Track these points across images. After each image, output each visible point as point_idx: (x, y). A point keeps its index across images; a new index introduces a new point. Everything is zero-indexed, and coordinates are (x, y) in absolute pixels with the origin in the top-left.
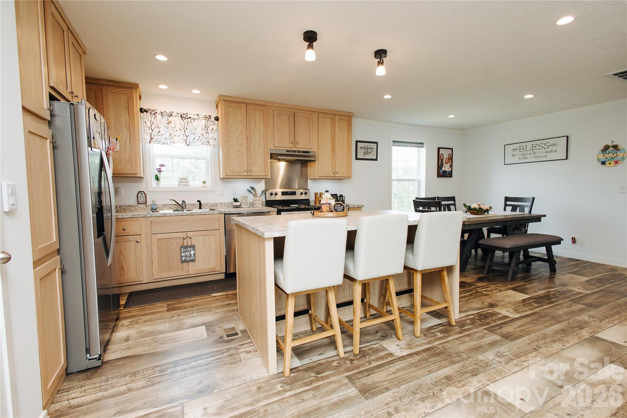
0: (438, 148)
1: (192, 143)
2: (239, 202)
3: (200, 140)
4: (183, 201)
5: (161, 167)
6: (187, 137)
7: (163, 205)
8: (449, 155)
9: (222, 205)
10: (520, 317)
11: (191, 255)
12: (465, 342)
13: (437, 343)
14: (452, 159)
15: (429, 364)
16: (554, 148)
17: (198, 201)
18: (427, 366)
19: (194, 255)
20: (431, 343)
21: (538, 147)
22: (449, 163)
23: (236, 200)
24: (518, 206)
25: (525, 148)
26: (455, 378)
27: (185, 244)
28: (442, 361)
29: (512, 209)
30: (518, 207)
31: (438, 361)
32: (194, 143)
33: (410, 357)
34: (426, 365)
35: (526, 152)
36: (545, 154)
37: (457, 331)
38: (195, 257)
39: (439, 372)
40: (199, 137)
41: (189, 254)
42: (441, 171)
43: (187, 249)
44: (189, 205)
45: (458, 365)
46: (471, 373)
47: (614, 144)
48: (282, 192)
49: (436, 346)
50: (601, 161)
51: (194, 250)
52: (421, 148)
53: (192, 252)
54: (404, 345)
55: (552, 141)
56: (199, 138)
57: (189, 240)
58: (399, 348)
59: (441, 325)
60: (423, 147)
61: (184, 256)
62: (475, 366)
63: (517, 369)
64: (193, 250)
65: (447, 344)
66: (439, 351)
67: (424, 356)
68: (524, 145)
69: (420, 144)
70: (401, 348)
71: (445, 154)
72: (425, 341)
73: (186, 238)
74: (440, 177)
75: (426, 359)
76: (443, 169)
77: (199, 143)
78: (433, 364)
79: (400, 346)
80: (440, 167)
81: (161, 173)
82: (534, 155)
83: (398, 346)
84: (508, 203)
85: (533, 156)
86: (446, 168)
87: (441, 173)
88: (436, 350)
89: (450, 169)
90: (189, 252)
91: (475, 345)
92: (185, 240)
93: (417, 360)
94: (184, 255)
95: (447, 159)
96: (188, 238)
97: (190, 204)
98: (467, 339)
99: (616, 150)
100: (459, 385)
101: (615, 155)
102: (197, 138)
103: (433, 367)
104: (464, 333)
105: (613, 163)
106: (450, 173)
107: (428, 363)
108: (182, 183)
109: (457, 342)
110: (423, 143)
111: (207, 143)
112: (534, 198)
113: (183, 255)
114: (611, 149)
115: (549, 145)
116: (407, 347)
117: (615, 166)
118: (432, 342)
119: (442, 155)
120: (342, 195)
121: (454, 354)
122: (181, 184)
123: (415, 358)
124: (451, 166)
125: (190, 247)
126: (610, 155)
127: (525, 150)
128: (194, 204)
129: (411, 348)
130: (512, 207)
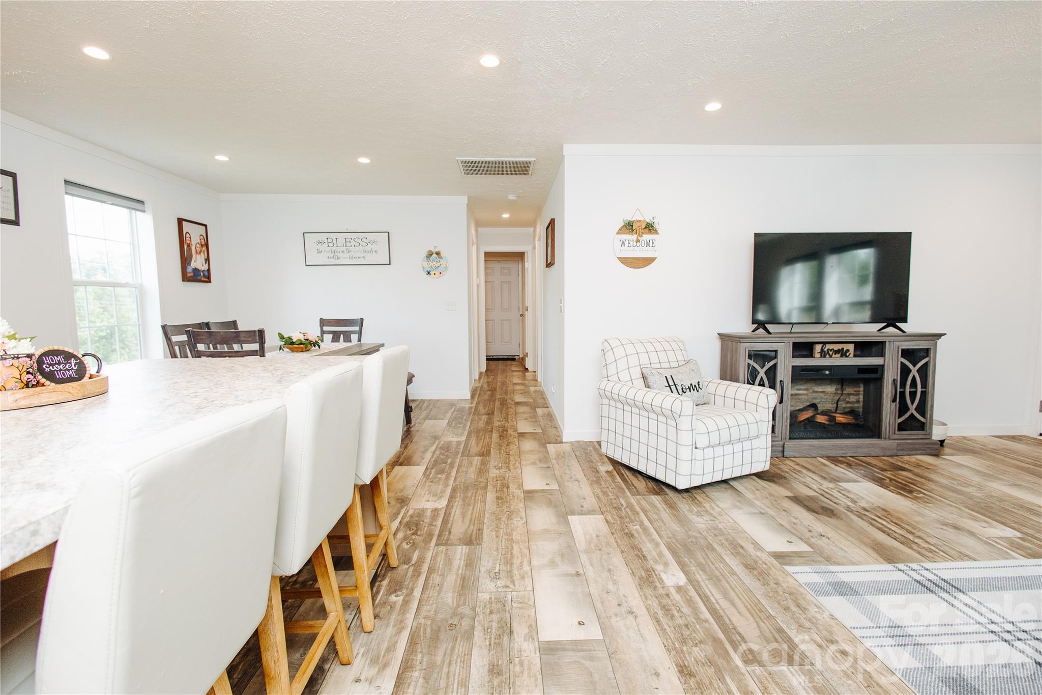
8: (202, 237)
10: (449, 501)
12: (441, 585)
13: (410, 616)
14: (207, 245)
15: (445, 670)
16: (374, 247)
18: (448, 678)
20: (403, 624)
21: (353, 243)
22: (202, 254)
24: (341, 332)
25: (335, 242)
26: (500, 661)
28: (454, 646)
29: (333, 338)
30: (342, 335)
31: (449, 652)
33: (406, 686)
34: (444, 676)
35: (338, 249)
36: (364, 255)
37: (410, 574)
39: (474, 670)
42: (189, 269)
45: (478, 633)
46: (503, 632)
47: (437, 250)
49: (415, 624)
50: (426, 270)
52: (138, 213)
54: (366, 668)
55: (371, 237)
58: (366, 685)
59: (379, 579)
60: (144, 211)
62: (495, 617)
63: (528, 582)
65: (425, 608)
66: (428, 631)
67: (422, 660)
68: (334, 236)
69: (137, 203)
70: (370, 681)
71: (194, 234)
72: (390, 630)
74: (189, 281)
75: (432, 666)
76: (193, 265)
78: (450, 663)
79: (362, 678)
80: (185, 260)
82: (349, 254)
83: (358, 680)
84: (325, 328)
85: (347, 255)
86: (198, 262)
87: (190, 273)
88: (425, 633)
89: (205, 267)
91: (456, 581)
93: (421, 681)
95: (198, 245)
98: (436, 579)
99: (439, 258)
100: (518, 669)
101: (439, 264)
103: (456, 669)
104: (422, 571)
105: (437, 274)
106: (206, 274)
107: (441, 669)
109: (432, 593)
110: (142, 202)
112: (362, 319)
114: (434, 255)
115: (367, 241)
116: (376, 669)
117: (439, 277)
118: (401, 621)
119: (188, 235)
121: (451, 618)
123: (414, 679)
124: (207, 260)
126: (435, 263)
127: (336, 245)
129: (385, 666)
130: (332, 335)
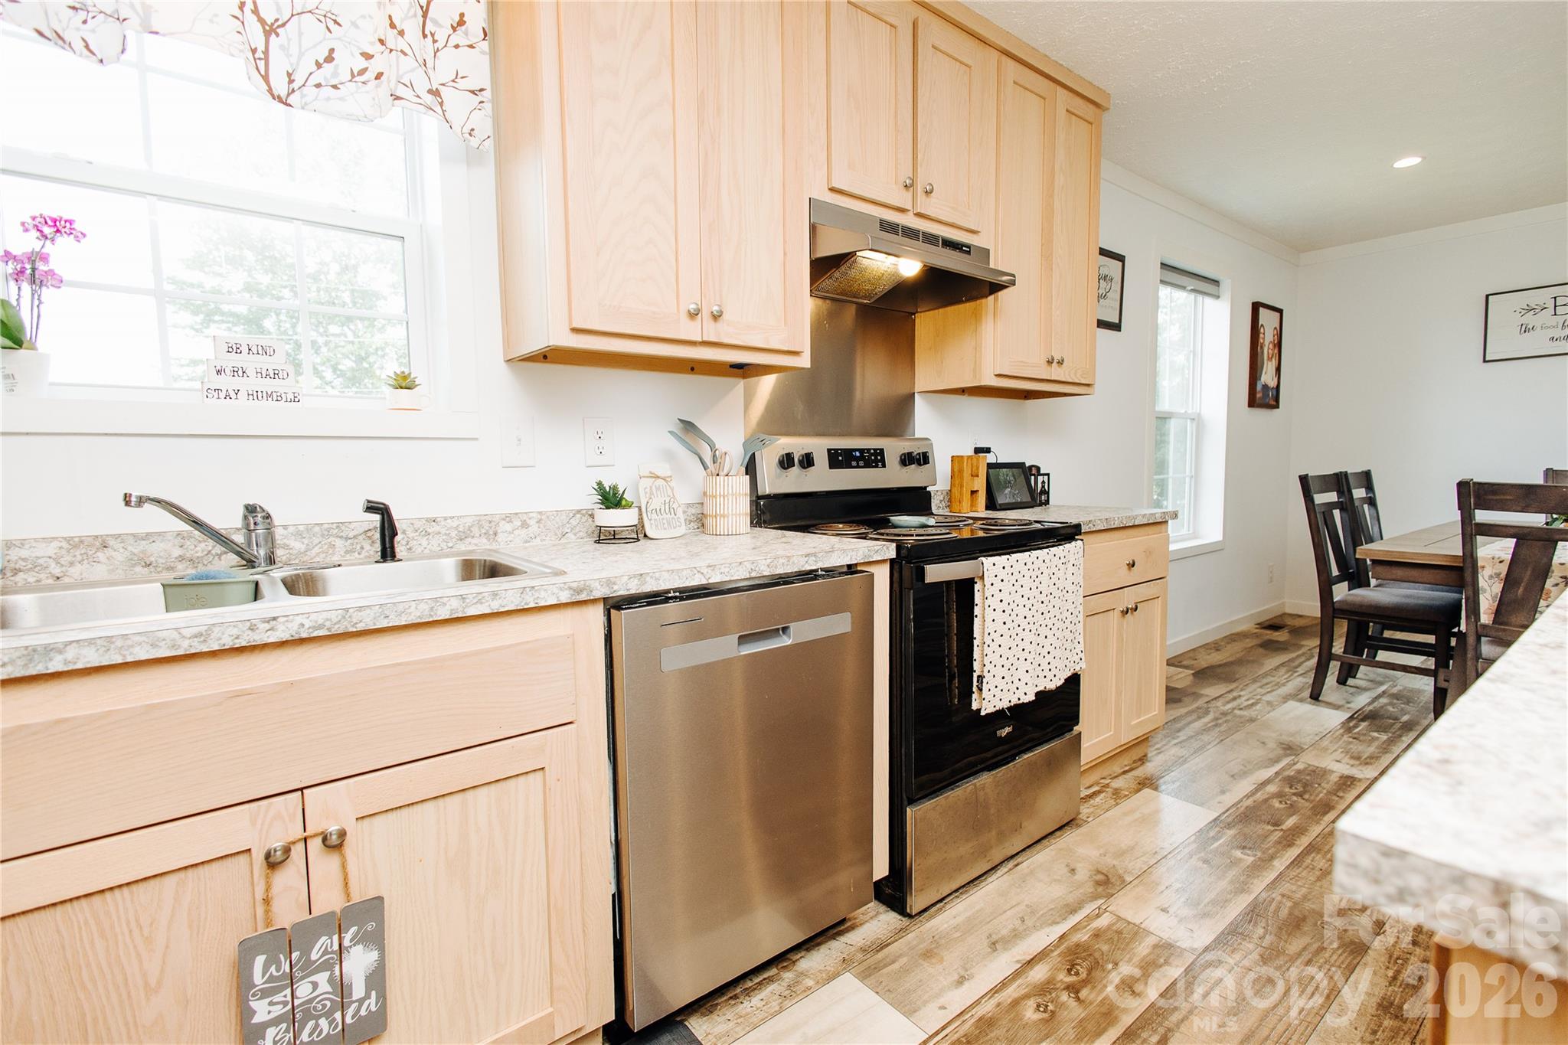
0: (1253, 304)
1: (310, 91)
2: (629, 506)
3: (370, 75)
4: (251, 509)
5: (49, 248)
6: (270, 30)
7: (75, 543)
9: (525, 525)
11: (342, 988)
17: (372, 508)
19: (377, 979)
23: (611, 499)
27: (288, 913)
32: (327, 91)
38: (382, 997)
40: (368, 56)
41: (324, 987)
43: (306, 952)
44: (299, 535)
48: (829, 450)
51: (376, 939)
53: (359, 963)
56: (362, 63)
57: (324, 865)
61: (275, 1022)
64: (362, 939)
73: (298, 850)
77: (360, 98)
81: (47, 293)
90: (326, 966)
92: (289, 877)
94: (278, 1010)
96: (315, 845)
97: (309, 528)
102: (348, 60)
108: (237, 382)
111: (429, 99)
113: (262, 1010)
120: (1038, 469)
122: (227, 382)
125: (336, 924)
128: (339, 525)
